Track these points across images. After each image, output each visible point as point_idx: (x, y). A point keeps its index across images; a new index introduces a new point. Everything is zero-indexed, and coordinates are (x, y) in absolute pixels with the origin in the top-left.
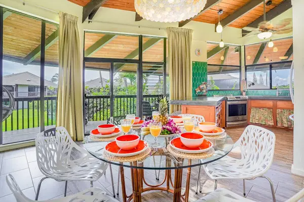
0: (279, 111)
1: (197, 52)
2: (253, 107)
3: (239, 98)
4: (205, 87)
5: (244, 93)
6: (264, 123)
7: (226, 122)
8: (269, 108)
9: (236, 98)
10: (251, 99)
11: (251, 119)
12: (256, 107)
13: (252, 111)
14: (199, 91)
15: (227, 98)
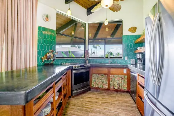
0: (111, 76)
1: (45, 17)
2: (94, 73)
3: (84, 66)
4: (52, 55)
5: (87, 61)
6: (102, 87)
7: (72, 91)
8: (105, 74)
9: (81, 66)
10: (92, 66)
11: (92, 84)
12: (96, 74)
13: (93, 77)
14: (46, 59)
15: (72, 67)
